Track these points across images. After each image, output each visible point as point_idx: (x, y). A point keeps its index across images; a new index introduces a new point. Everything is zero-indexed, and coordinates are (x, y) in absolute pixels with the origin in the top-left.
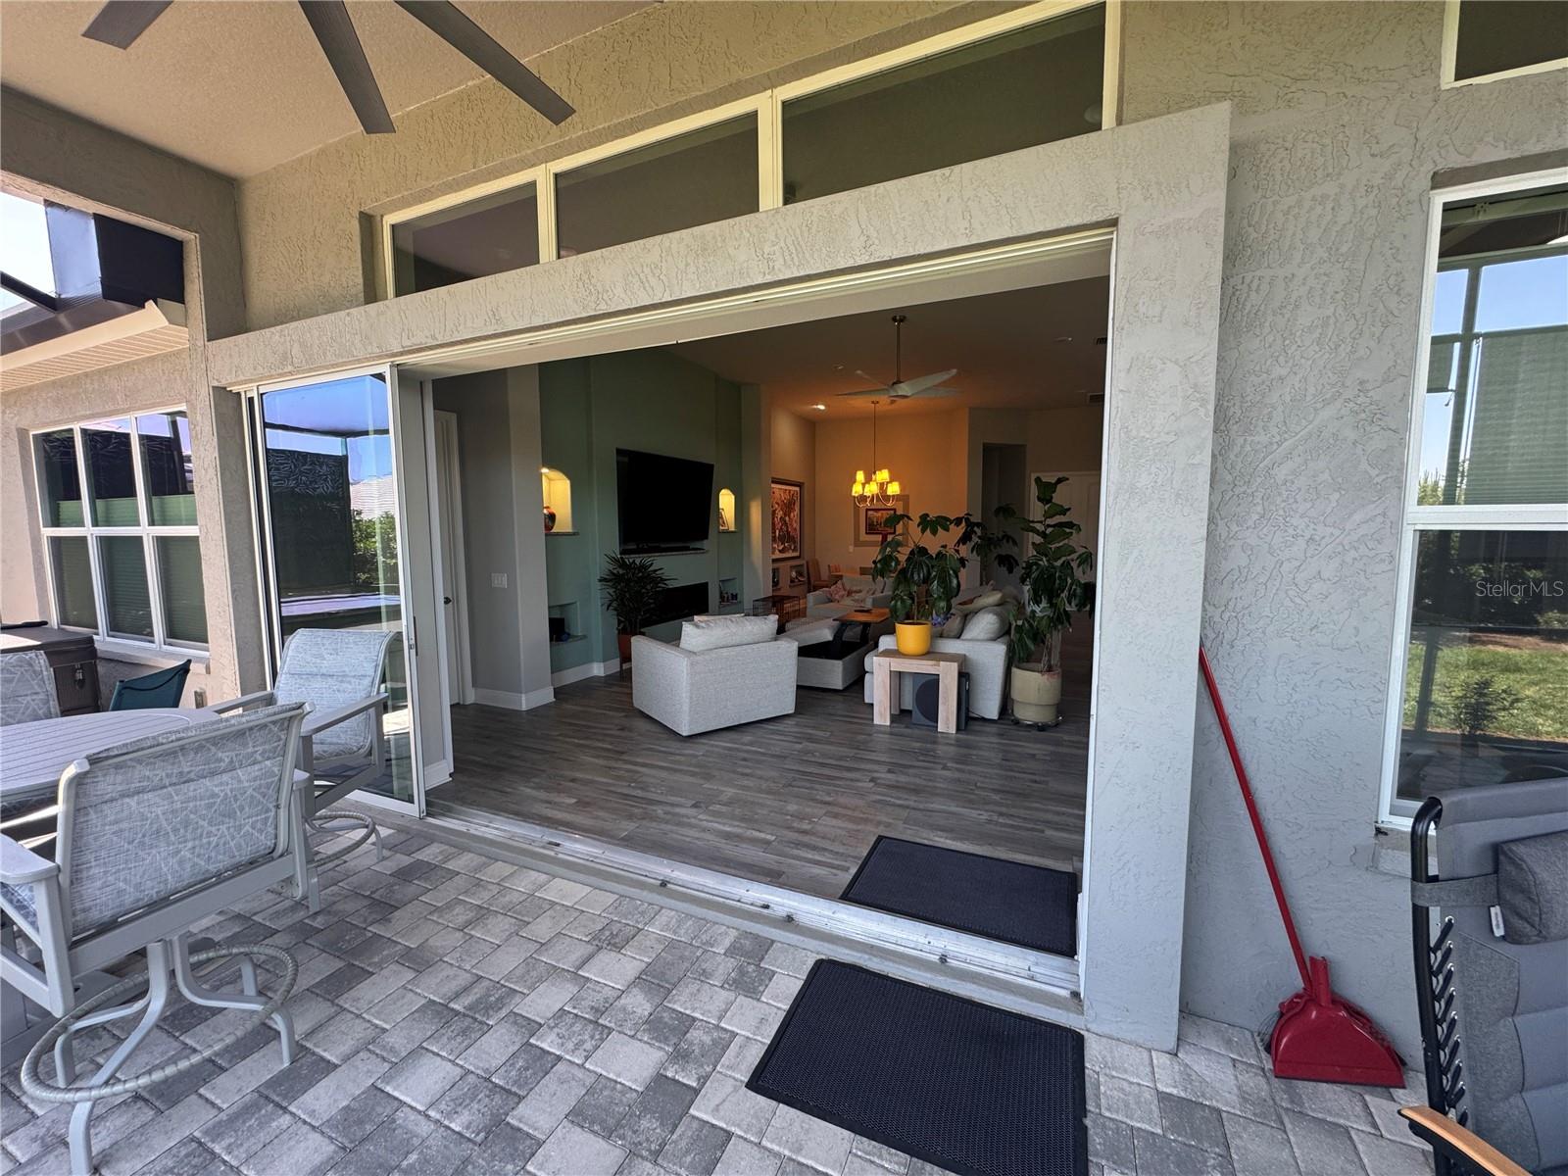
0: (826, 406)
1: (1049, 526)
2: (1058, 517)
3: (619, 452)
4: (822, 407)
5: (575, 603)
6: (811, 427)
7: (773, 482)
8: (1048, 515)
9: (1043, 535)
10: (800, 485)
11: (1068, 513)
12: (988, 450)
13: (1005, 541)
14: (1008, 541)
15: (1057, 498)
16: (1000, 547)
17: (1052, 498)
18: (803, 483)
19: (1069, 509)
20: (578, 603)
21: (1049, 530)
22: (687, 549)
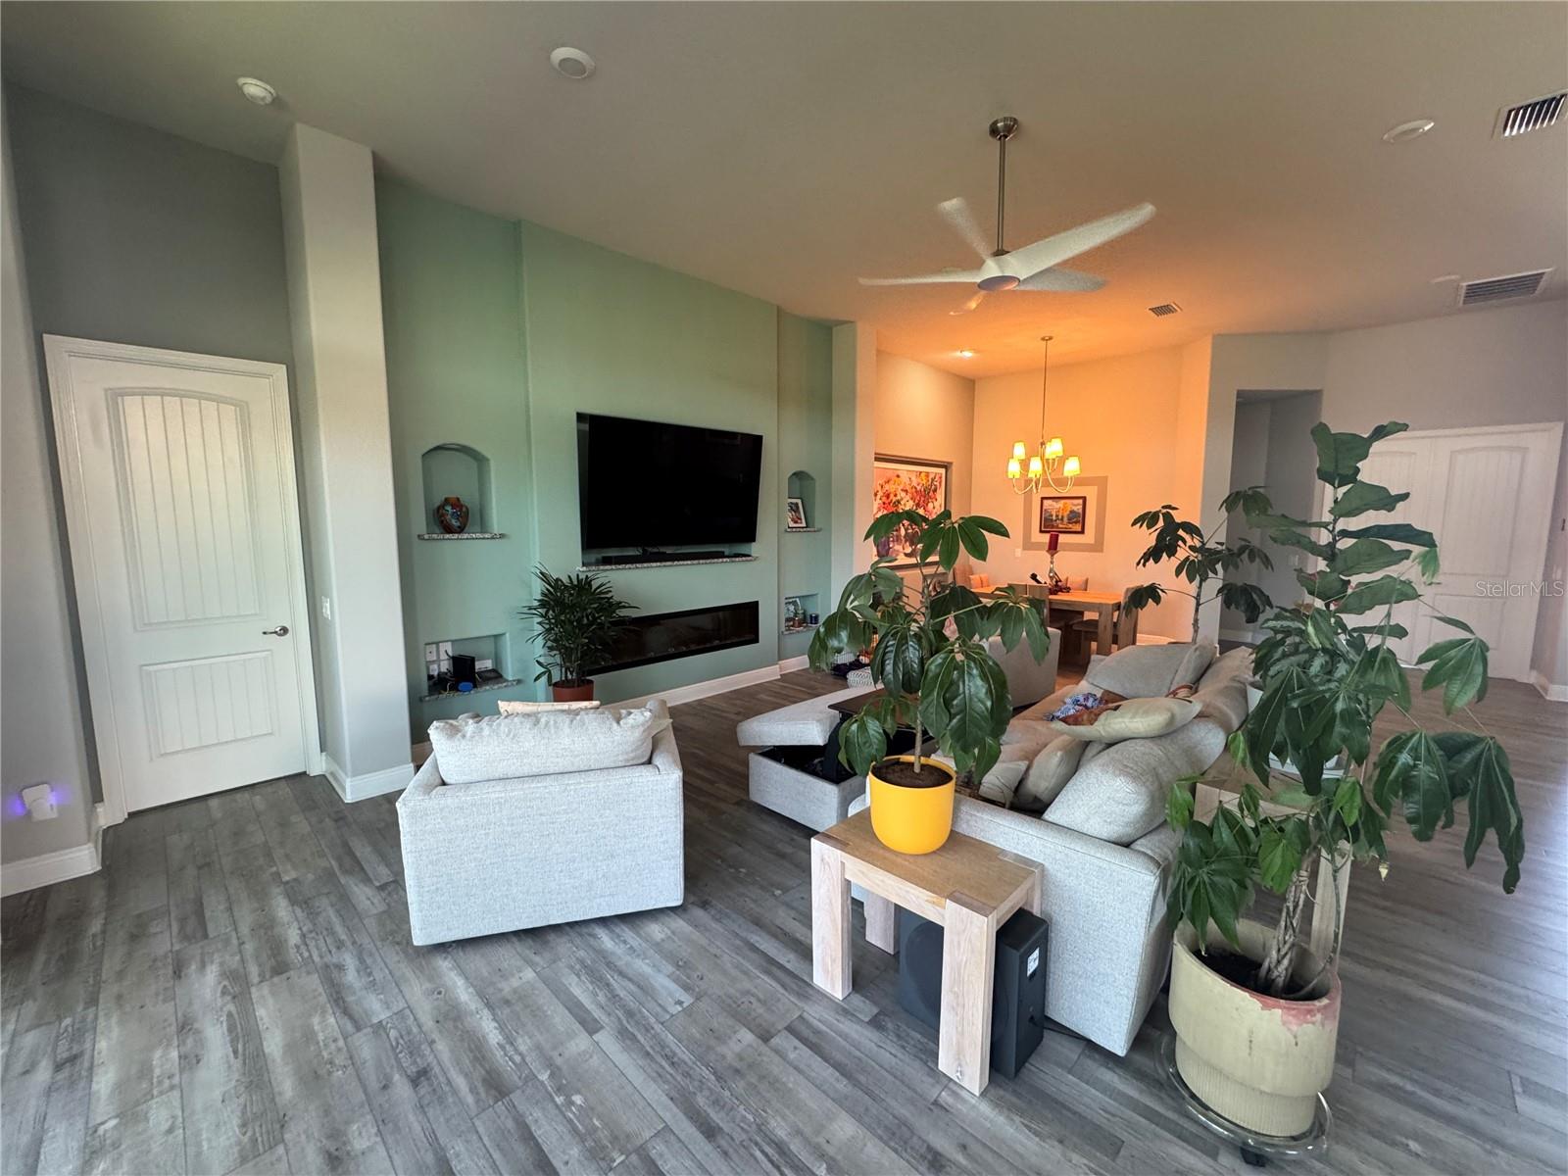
0: (975, 351)
1: (1345, 534)
2: (1371, 512)
3: (581, 417)
4: (968, 354)
5: (504, 634)
6: (967, 386)
7: (877, 459)
8: (1341, 510)
9: (1330, 553)
10: (946, 466)
11: (1400, 505)
12: (1248, 406)
13: (1245, 556)
14: (1252, 558)
15: (1370, 471)
16: (1236, 567)
17: (1358, 470)
18: (951, 463)
19: (1405, 496)
20: (507, 635)
21: (1344, 544)
22: (721, 555)
